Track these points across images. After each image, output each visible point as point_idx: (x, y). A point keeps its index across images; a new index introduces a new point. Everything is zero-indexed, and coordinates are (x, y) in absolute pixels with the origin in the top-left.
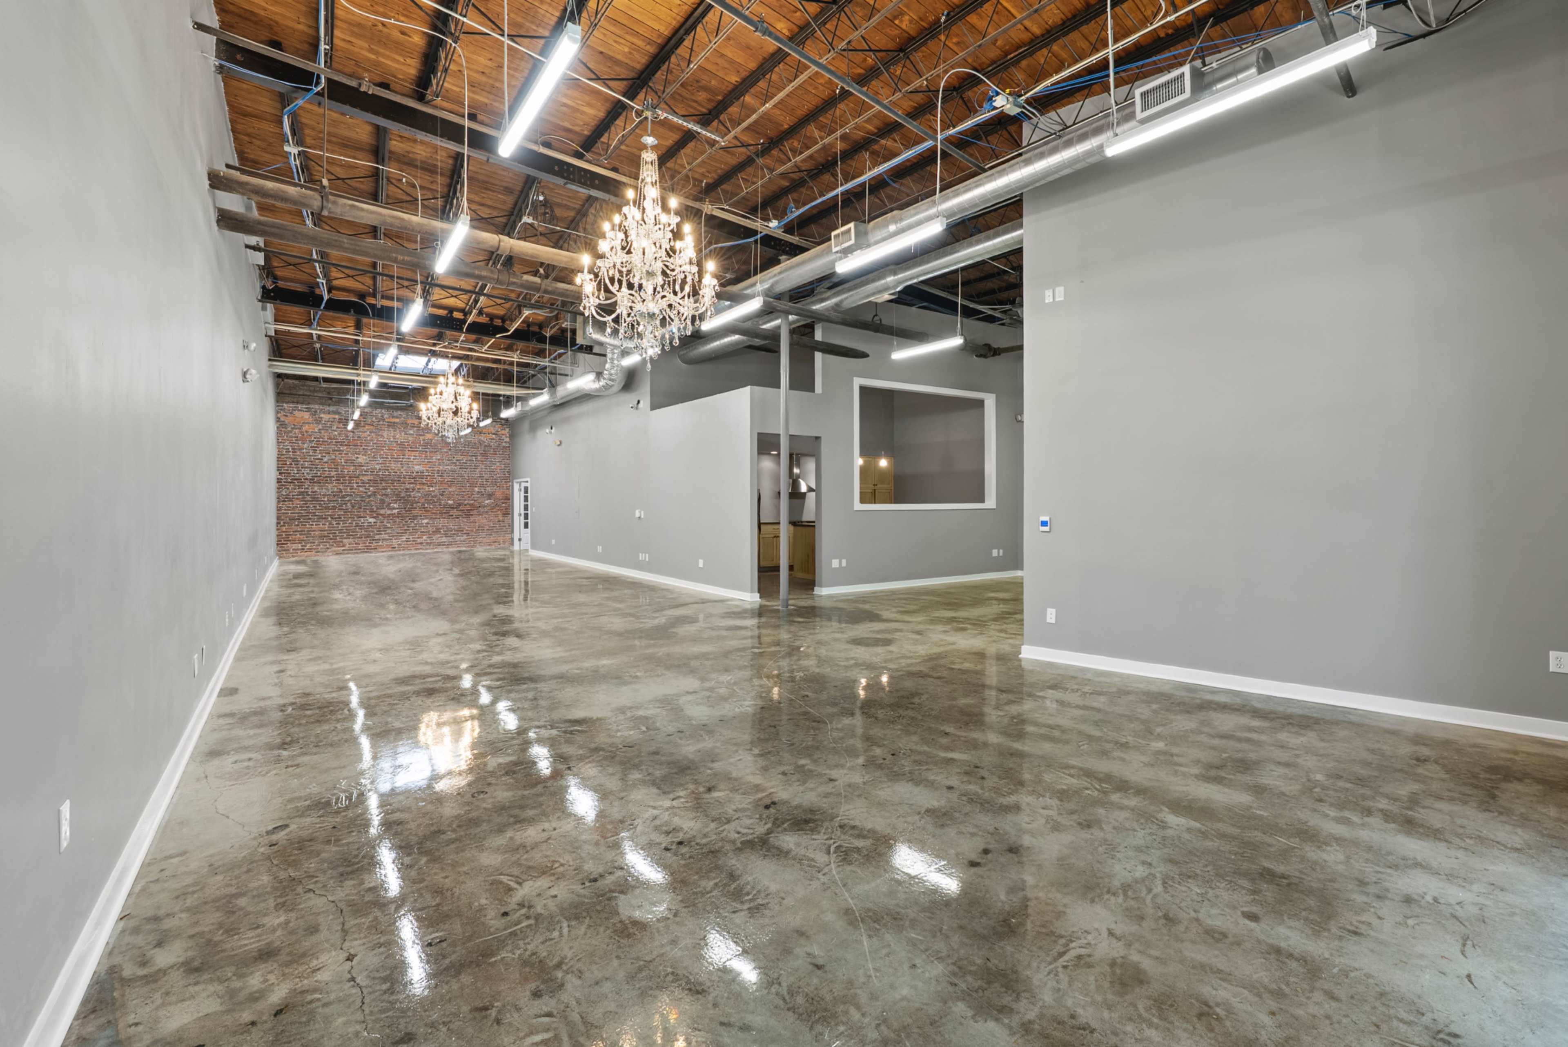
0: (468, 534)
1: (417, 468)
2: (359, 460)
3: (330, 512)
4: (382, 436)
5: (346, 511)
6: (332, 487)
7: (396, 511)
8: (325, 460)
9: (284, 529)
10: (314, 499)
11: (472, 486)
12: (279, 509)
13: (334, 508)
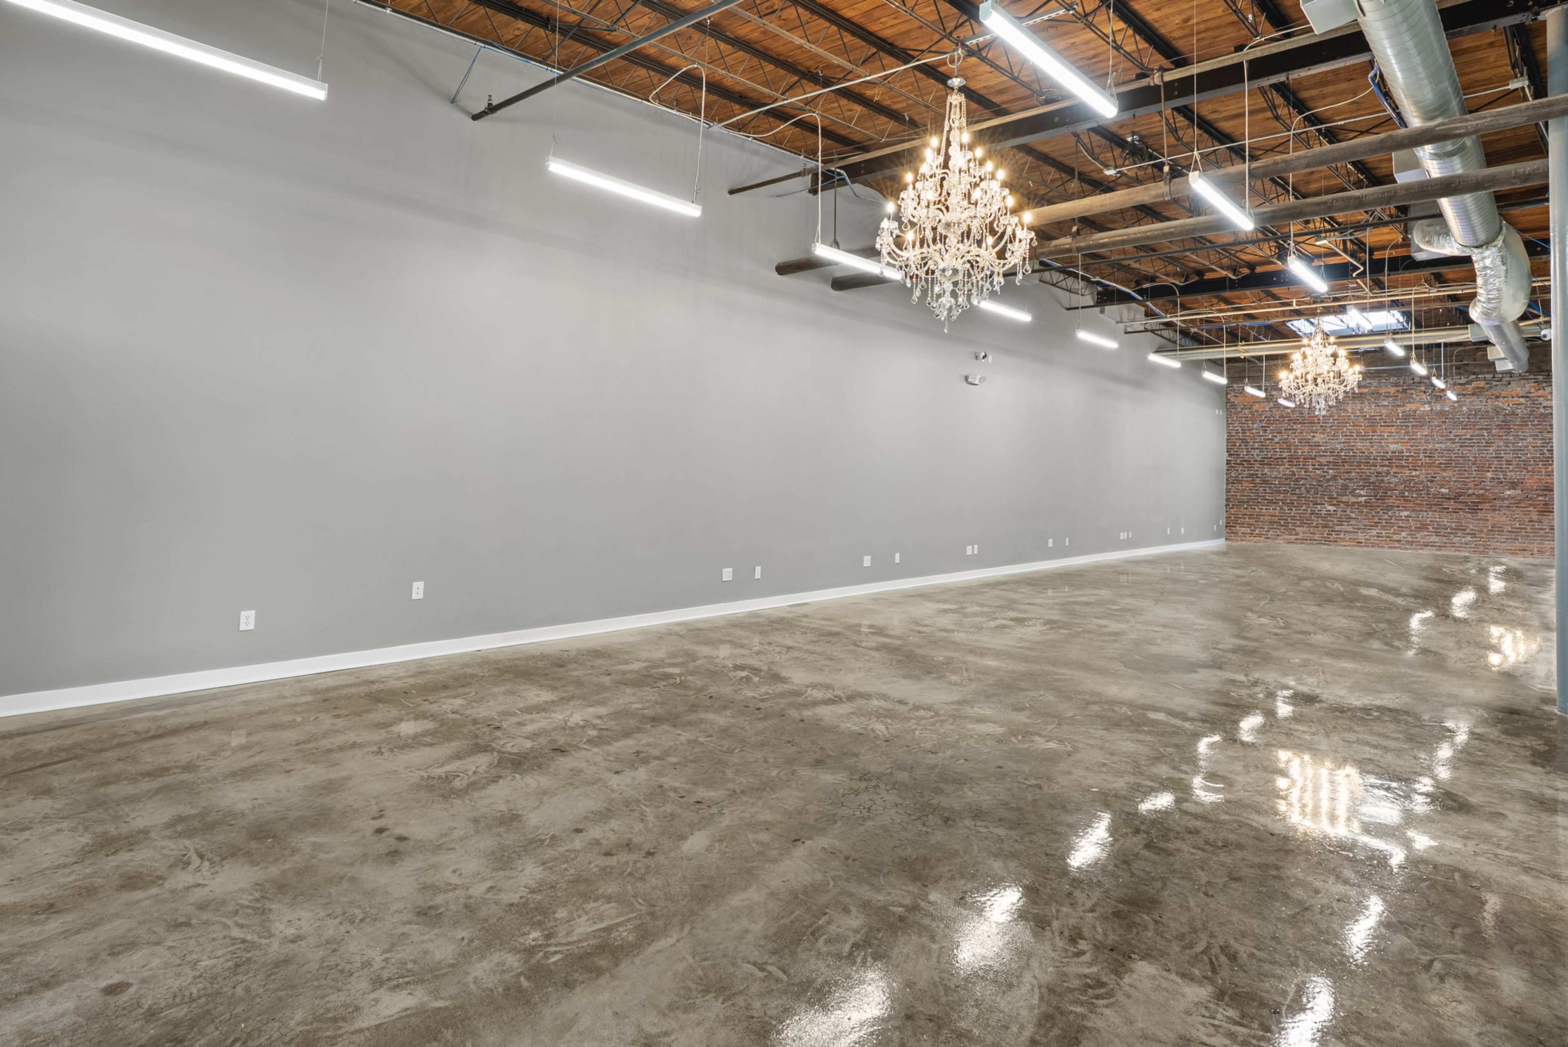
0: (1473, 535)
1: (1393, 447)
2: (1316, 439)
3: (1281, 497)
4: (1345, 411)
5: (1300, 496)
6: (1283, 469)
7: (1363, 499)
8: (1277, 440)
9: (1233, 511)
10: (1265, 482)
11: (1481, 469)
12: (1228, 491)
13: (1286, 492)
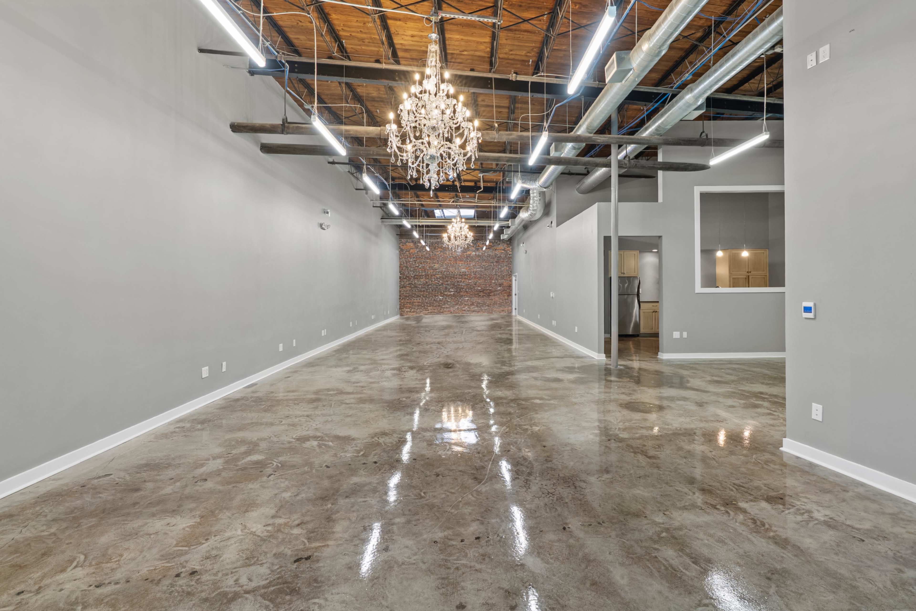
0: (488, 306)
1: (463, 270)
2: (435, 267)
3: (422, 293)
4: (446, 254)
5: (429, 293)
6: (423, 280)
7: (452, 293)
8: (420, 267)
9: (402, 301)
10: (416, 287)
11: (491, 279)
12: (400, 292)
13: (424, 291)
